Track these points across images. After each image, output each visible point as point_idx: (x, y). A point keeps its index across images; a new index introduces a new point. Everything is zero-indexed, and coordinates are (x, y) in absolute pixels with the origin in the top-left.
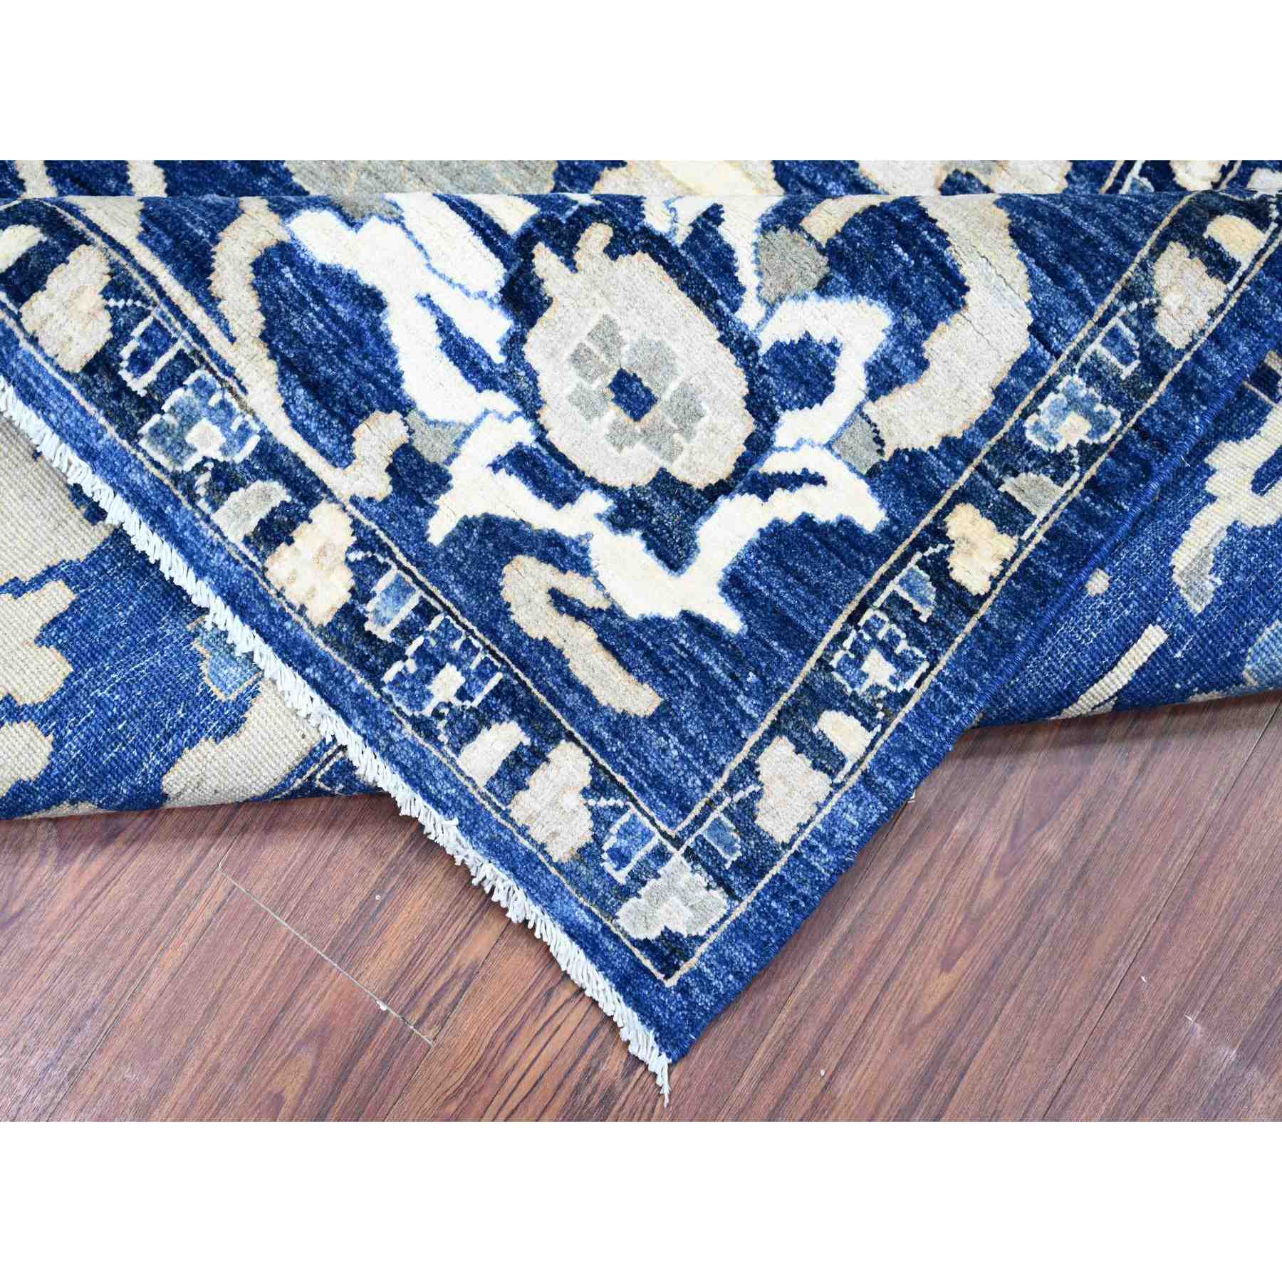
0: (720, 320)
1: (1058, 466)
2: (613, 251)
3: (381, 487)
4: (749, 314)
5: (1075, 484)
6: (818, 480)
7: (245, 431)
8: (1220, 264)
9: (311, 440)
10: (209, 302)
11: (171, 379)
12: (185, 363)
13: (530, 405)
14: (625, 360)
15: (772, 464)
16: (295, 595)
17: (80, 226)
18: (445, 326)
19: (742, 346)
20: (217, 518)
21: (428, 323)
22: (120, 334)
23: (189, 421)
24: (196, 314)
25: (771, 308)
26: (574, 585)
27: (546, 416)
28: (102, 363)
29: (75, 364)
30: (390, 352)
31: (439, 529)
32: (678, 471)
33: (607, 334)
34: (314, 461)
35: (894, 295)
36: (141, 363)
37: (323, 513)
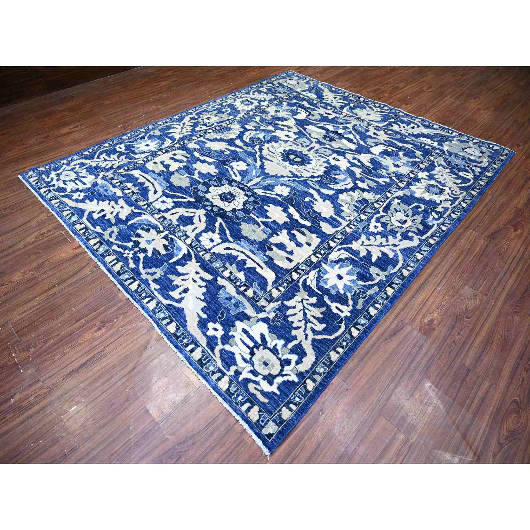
0: (277, 356)
1: (320, 374)
2: (263, 349)
3: (233, 374)
4: (280, 356)
5: (323, 377)
6: (290, 375)
7: (216, 367)
8: (338, 353)
9: (225, 368)
10: (214, 353)
11: (208, 362)
12: (210, 360)
13: (253, 365)
14: (265, 360)
15: (284, 373)
16: (221, 387)
17: (199, 344)
18: (242, 356)
19: (280, 359)
20: (212, 377)
21: (240, 356)
22: (203, 357)
23: (210, 366)
24: (212, 355)
25: (283, 355)
26: (257, 387)
27: (255, 366)
28: (200, 360)
29: (197, 360)
30: (235, 359)
31: (240, 379)
32: (272, 373)
33: (263, 357)
34: (225, 371)
35: (298, 354)
36: (205, 360)
37: (225, 377)
